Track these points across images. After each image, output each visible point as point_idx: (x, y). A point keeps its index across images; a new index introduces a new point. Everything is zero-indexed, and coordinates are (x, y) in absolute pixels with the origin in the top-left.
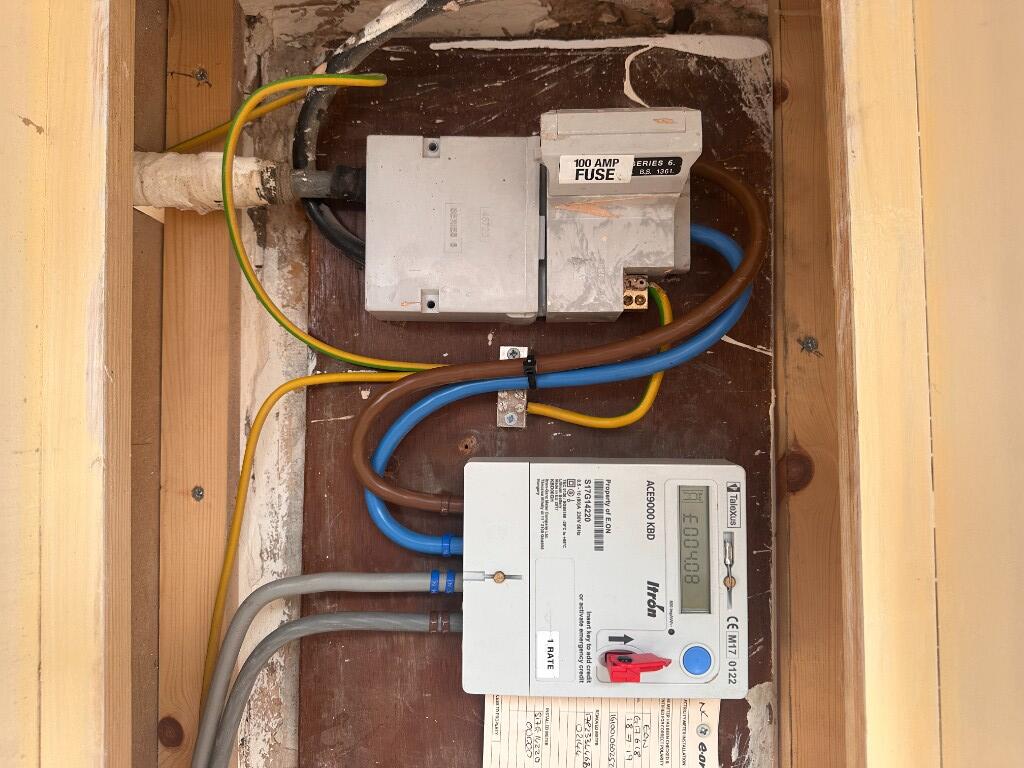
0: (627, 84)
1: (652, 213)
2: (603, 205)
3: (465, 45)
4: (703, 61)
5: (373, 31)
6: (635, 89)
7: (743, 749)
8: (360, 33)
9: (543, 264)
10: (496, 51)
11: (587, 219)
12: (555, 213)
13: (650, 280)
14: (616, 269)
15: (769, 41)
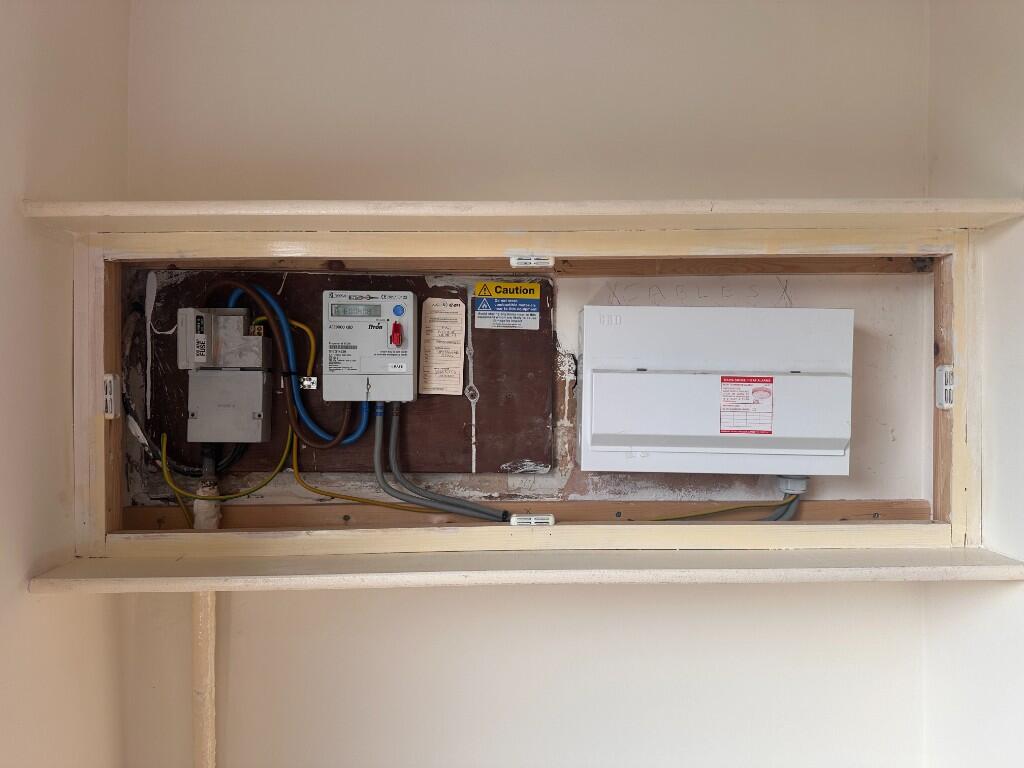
0: (167, 333)
1: (221, 325)
2: (217, 344)
3: (148, 404)
4: (157, 300)
5: (143, 439)
6: (170, 329)
7: (452, 288)
8: (144, 445)
9: (242, 369)
10: (152, 390)
11: (223, 351)
12: (221, 364)
13: (251, 324)
14: (243, 339)
15: (149, 271)
